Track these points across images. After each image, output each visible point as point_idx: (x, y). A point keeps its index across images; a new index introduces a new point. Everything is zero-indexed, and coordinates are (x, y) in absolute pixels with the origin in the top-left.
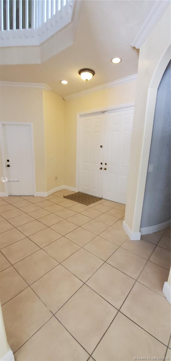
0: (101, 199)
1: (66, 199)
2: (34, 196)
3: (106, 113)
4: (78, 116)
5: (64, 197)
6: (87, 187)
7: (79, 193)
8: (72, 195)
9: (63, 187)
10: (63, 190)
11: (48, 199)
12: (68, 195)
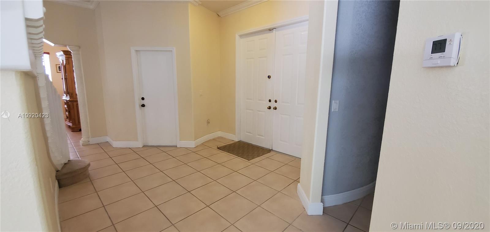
0: (269, 151)
1: (220, 151)
2: (176, 146)
3: (274, 30)
4: (237, 37)
5: (218, 148)
6: (250, 134)
7: (240, 142)
8: (230, 146)
9: (219, 134)
10: (219, 138)
11: (194, 151)
12: (225, 145)
